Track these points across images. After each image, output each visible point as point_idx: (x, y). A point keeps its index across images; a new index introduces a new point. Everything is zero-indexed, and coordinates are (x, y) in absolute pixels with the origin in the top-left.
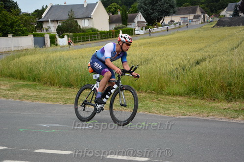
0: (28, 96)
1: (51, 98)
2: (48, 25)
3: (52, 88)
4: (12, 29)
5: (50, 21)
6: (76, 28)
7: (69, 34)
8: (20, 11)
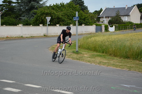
0: (103, 63)
1: (118, 65)
2: (103, 19)
3: (115, 58)
4: (84, 21)
5: (104, 17)
6: (120, 22)
7: (116, 25)
8: (88, 11)
